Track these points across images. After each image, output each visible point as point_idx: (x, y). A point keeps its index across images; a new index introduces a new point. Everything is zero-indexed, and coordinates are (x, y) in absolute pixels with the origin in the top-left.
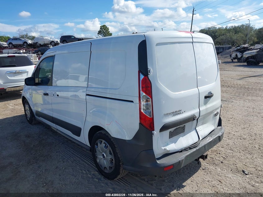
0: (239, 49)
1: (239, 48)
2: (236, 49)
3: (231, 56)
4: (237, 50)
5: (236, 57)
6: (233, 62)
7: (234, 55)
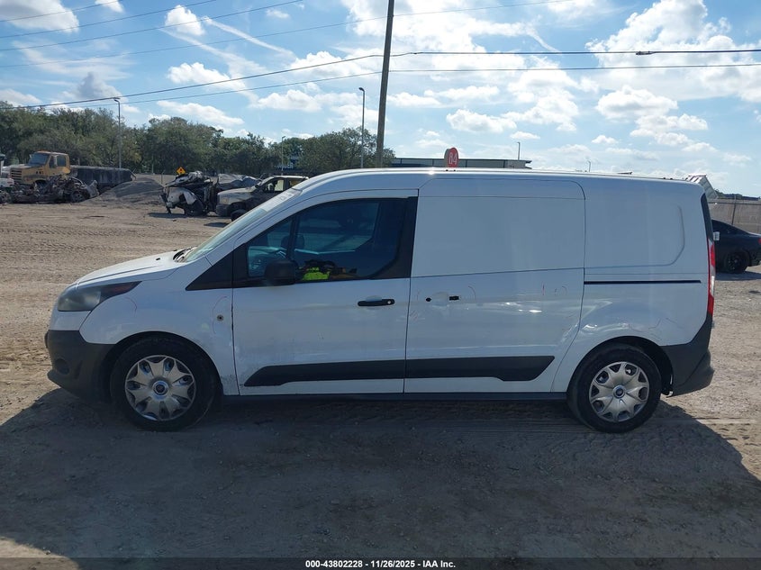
0: (187, 182)
1: (185, 179)
2: (178, 181)
3: (165, 197)
4: (182, 185)
5: (181, 202)
6: (169, 215)
7: (173, 196)
